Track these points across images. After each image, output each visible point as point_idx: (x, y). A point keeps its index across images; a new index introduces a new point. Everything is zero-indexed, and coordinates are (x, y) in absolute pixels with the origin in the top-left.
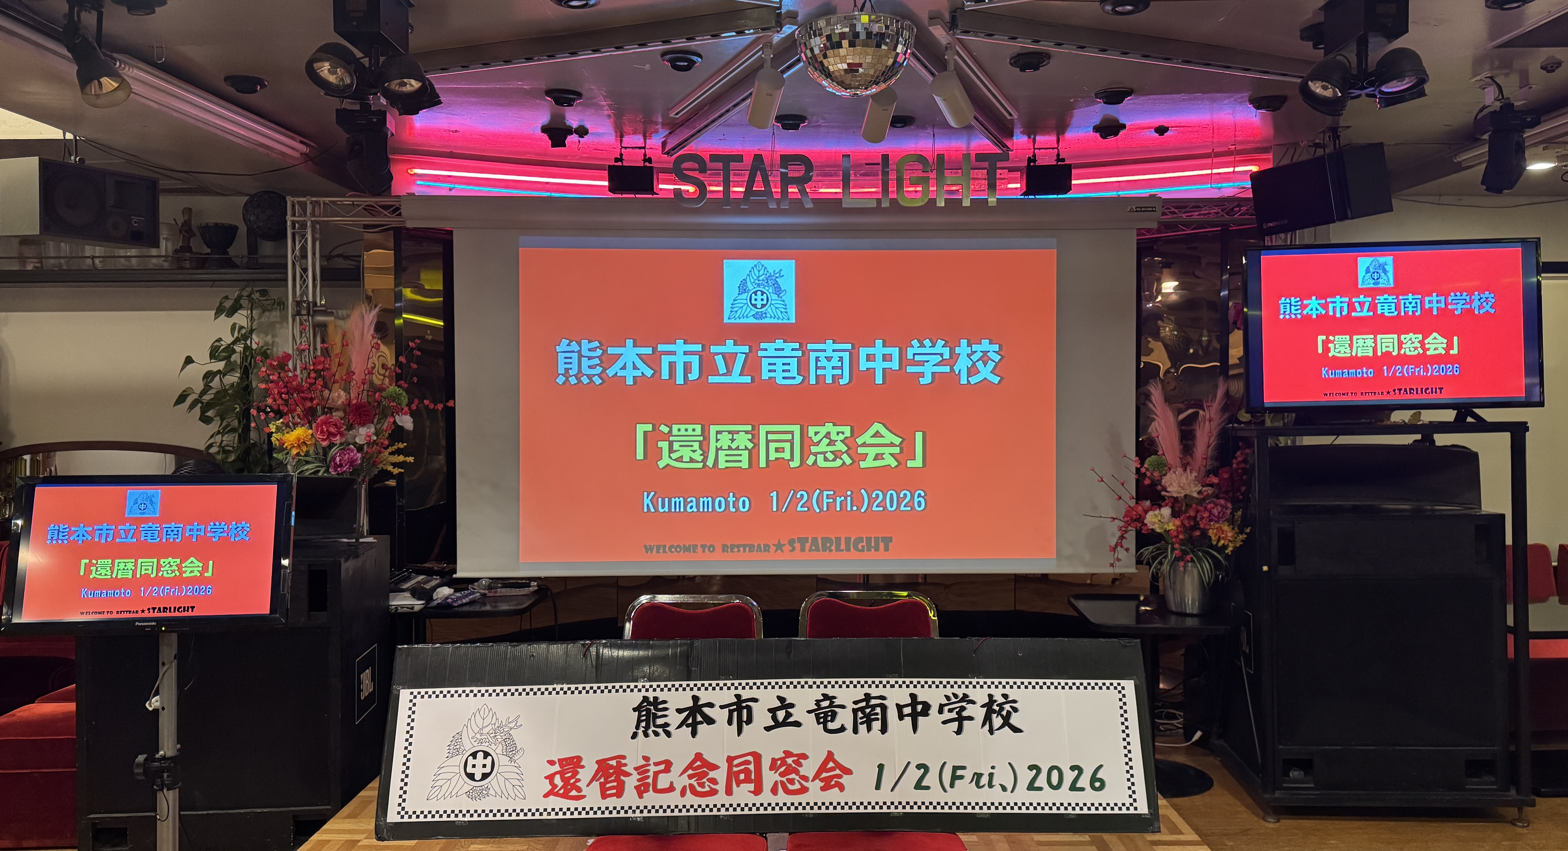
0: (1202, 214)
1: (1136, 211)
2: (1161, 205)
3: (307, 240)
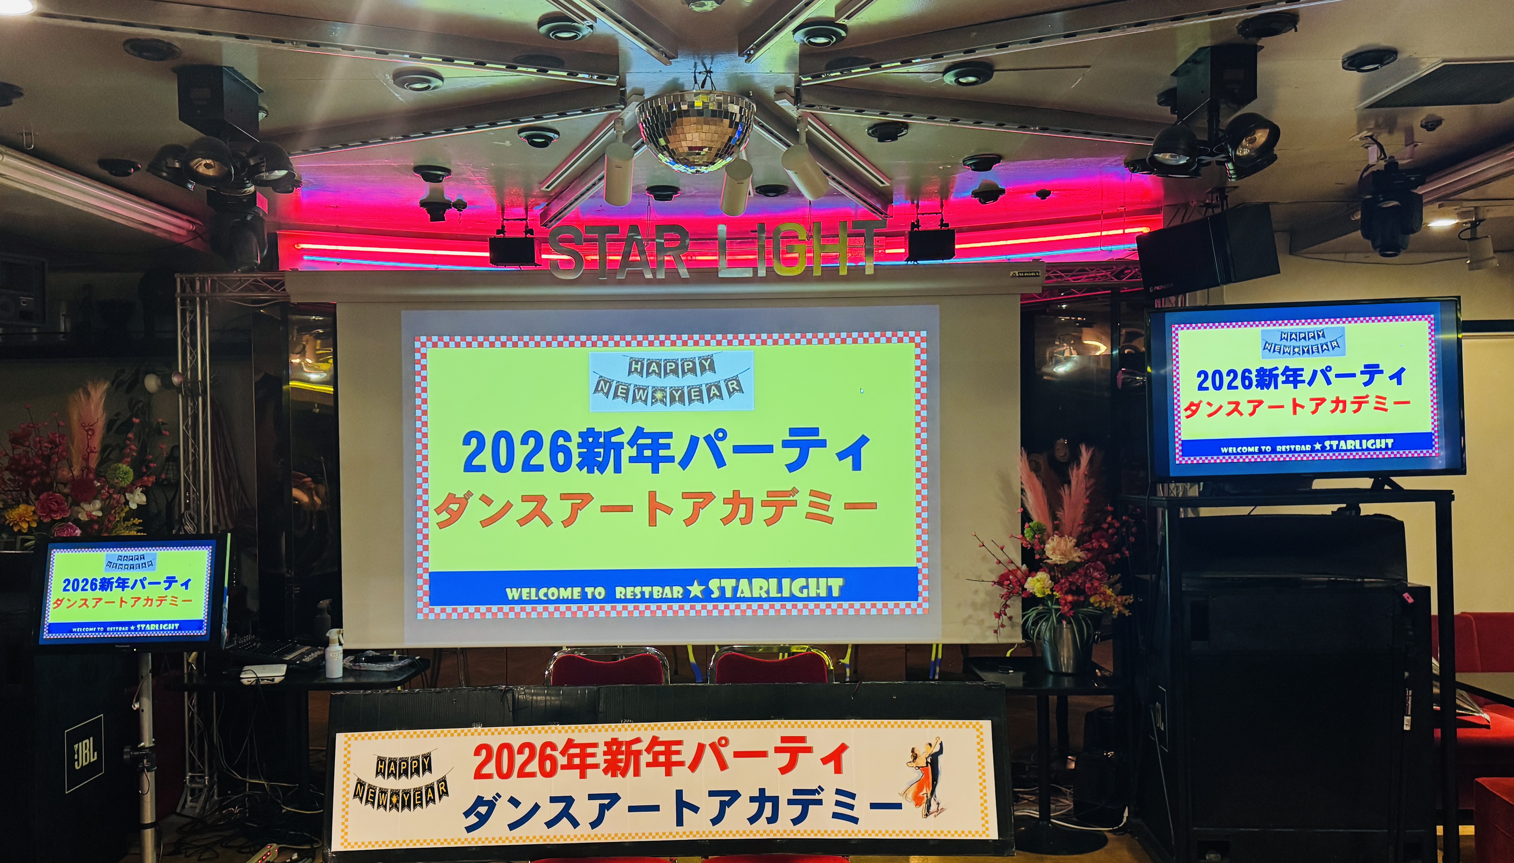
0: (1092, 277)
1: (1020, 276)
2: (1045, 269)
3: (195, 316)
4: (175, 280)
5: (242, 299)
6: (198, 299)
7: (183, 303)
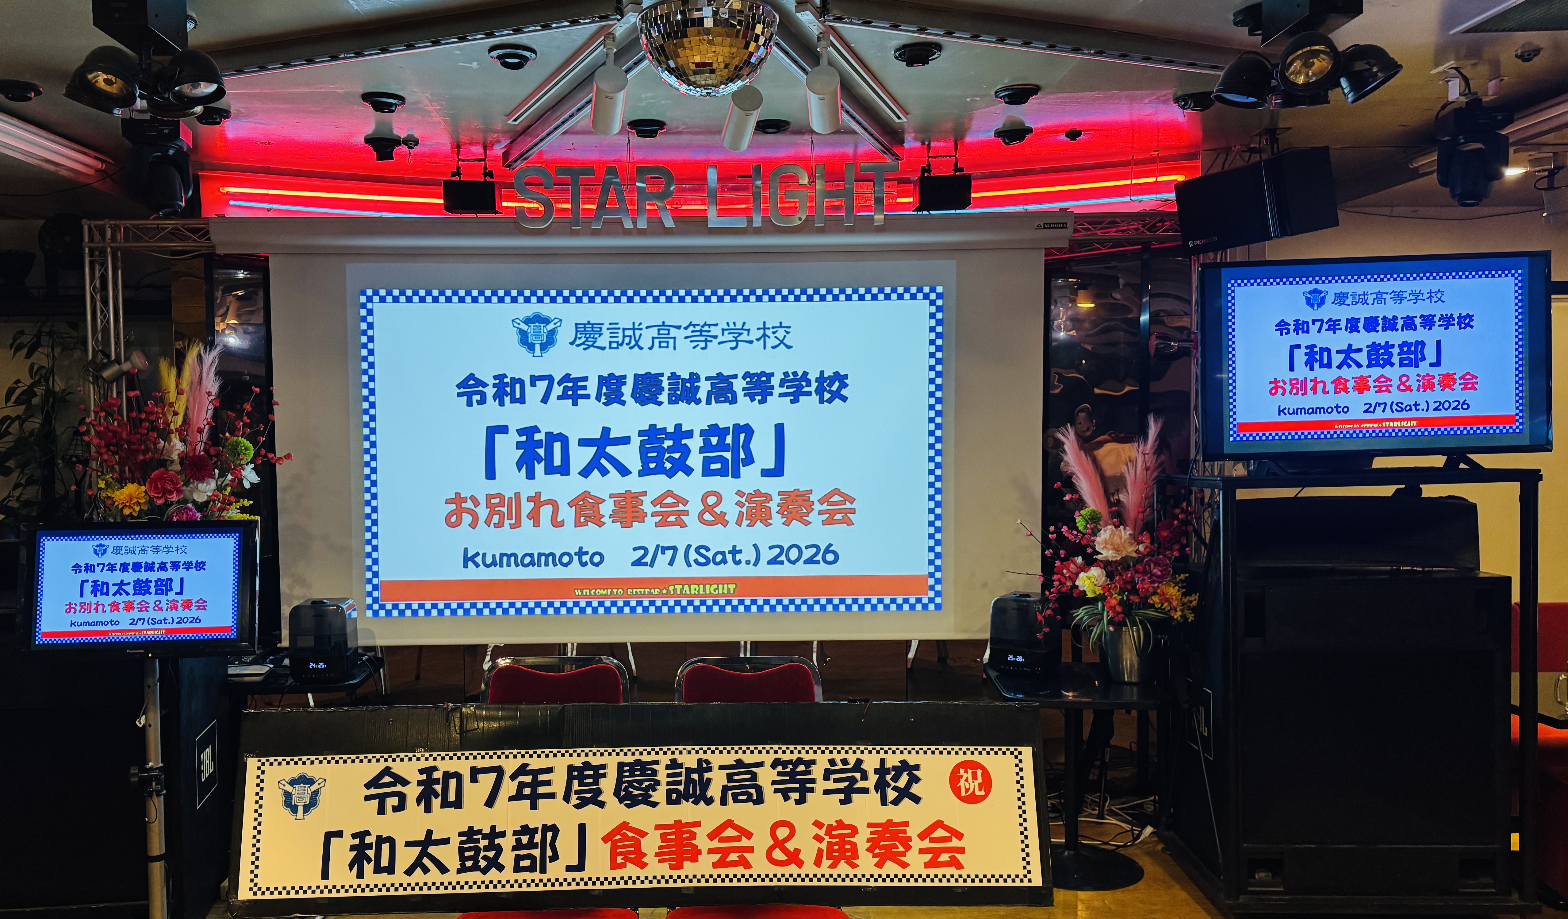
0: (1121, 231)
1: (1045, 228)
2: (1073, 220)
3: (106, 270)
4: (82, 227)
5: (160, 250)
6: (109, 249)
7: (91, 254)
